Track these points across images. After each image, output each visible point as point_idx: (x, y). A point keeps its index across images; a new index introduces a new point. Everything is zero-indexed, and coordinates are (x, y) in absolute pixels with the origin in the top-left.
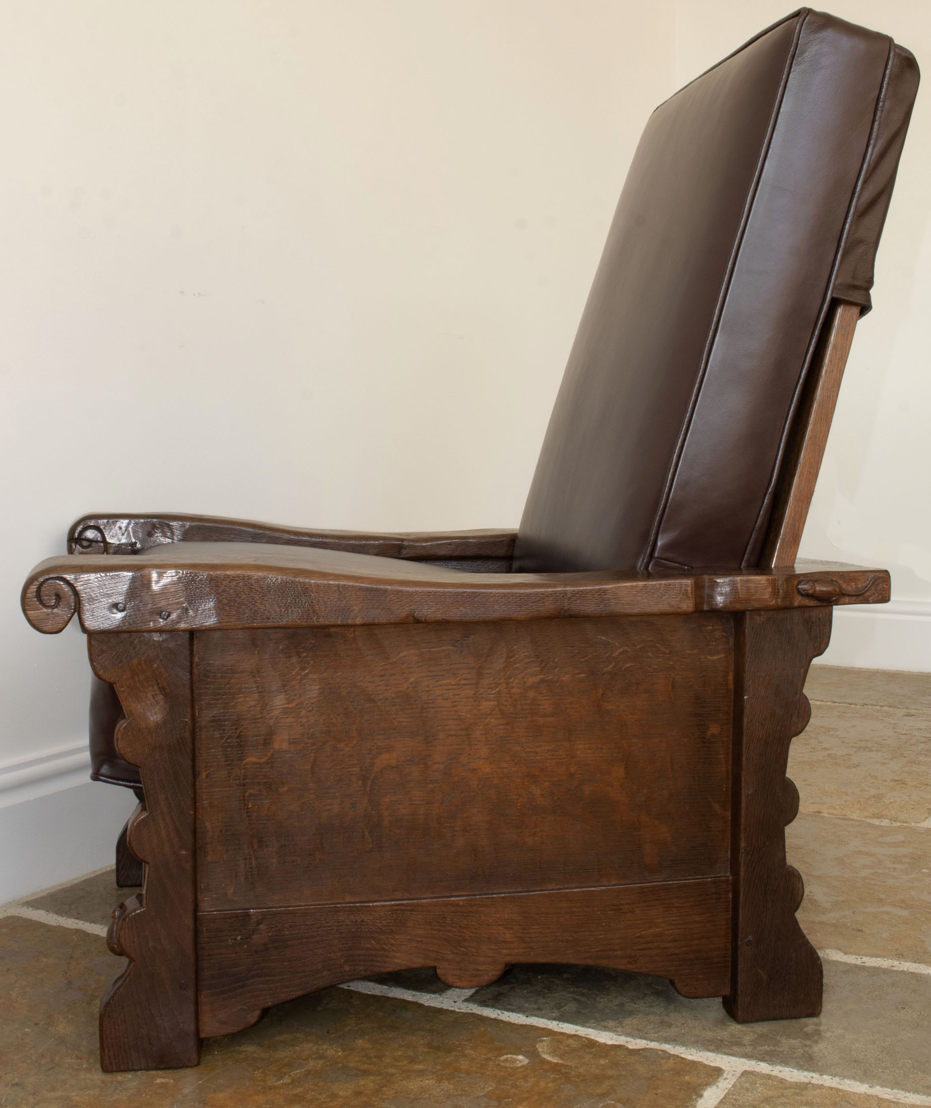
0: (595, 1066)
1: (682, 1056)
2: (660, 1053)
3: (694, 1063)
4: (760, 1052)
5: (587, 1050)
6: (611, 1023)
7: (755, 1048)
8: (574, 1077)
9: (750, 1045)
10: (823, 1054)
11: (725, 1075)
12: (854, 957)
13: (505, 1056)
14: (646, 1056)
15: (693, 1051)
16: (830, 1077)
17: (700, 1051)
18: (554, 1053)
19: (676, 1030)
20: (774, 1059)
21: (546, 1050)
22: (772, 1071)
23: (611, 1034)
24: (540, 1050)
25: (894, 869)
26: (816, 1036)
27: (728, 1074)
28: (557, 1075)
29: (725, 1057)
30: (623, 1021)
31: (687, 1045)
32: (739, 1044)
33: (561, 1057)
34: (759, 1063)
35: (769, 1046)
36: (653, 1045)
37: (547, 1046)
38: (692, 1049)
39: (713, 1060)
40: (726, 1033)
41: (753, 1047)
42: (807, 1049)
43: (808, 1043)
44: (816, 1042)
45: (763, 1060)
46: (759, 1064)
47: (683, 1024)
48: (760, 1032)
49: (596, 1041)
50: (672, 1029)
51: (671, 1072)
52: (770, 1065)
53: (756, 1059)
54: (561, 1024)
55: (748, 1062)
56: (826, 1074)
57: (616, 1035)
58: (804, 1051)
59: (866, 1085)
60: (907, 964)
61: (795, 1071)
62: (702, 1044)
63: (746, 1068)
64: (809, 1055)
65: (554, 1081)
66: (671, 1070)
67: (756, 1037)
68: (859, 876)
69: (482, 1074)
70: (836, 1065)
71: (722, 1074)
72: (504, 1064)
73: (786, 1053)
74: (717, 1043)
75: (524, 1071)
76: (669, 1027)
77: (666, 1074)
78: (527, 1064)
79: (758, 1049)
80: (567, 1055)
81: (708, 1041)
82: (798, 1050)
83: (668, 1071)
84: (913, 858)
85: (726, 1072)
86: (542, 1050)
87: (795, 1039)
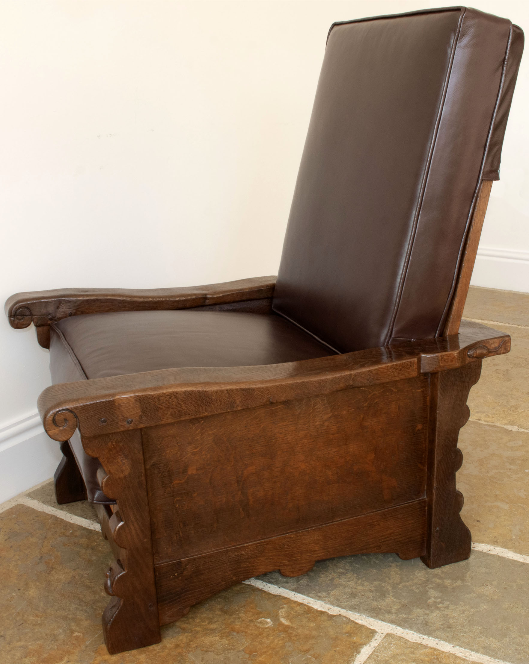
0: (307, 628)
1: (356, 621)
2: (344, 619)
3: (362, 626)
5: (306, 615)
6: (323, 594)
7: (398, 615)
9: (396, 613)
10: (434, 621)
13: (261, 619)
14: (336, 621)
16: (434, 639)
17: (367, 617)
18: (287, 617)
19: (358, 600)
20: (406, 625)
22: (403, 633)
23: (322, 602)
24: (280, 614)
25: (510, 469)
26: (433, 607)
27: (378, 635)
28: (285, 635)
29: (379, 622)
30: (330, 592)
31: (361, 612)
32: (389, 612)
33: (290, 620)
34: (397, 627)
35: (406, 614)
36: (343, 612)
37: (285, 611)
38: (363, 616)
39: (373, 625)
40: (384, 603)
41: (396, 615)
42: (425, 617)
43: (427, 612)
44: (432, 612)
45: (399, 625)
46: (397, 628)
47: (363, 595)
48: (403, 603)
49: (312, 607)
50: (356, 600)
51: (347, 634)
52: (402, 628)
53: (396, 624)
54: (296, 594)
55: (391, 626)
56: (431, 637)
57: (325, 603)
58: (424, 619)
59: (451, 646)
60: (498, 548)
61: (415, 633)
62: (369, 612)
63: (390, 631)
64: (426, 622)
65: (282, 640)
66: (347, 633)
67: (400, 606)
68: (489, 475)
69: (246, 632)
70: (439, 630)
71: (375, 636)
72: (259, 625)
73: (413, 619)
74: (378, 610)
75: (268, 631)
76: (355, 597)
77: (344, 635)
78: (271, 626)
79: (399, 617)
80: (294, 619)
81: (373, 608)
82: (421, 617)
83: (346, 633)
84: (523, 460)
85: (378, 634)
86: (281, 614)
87: (421, 609)
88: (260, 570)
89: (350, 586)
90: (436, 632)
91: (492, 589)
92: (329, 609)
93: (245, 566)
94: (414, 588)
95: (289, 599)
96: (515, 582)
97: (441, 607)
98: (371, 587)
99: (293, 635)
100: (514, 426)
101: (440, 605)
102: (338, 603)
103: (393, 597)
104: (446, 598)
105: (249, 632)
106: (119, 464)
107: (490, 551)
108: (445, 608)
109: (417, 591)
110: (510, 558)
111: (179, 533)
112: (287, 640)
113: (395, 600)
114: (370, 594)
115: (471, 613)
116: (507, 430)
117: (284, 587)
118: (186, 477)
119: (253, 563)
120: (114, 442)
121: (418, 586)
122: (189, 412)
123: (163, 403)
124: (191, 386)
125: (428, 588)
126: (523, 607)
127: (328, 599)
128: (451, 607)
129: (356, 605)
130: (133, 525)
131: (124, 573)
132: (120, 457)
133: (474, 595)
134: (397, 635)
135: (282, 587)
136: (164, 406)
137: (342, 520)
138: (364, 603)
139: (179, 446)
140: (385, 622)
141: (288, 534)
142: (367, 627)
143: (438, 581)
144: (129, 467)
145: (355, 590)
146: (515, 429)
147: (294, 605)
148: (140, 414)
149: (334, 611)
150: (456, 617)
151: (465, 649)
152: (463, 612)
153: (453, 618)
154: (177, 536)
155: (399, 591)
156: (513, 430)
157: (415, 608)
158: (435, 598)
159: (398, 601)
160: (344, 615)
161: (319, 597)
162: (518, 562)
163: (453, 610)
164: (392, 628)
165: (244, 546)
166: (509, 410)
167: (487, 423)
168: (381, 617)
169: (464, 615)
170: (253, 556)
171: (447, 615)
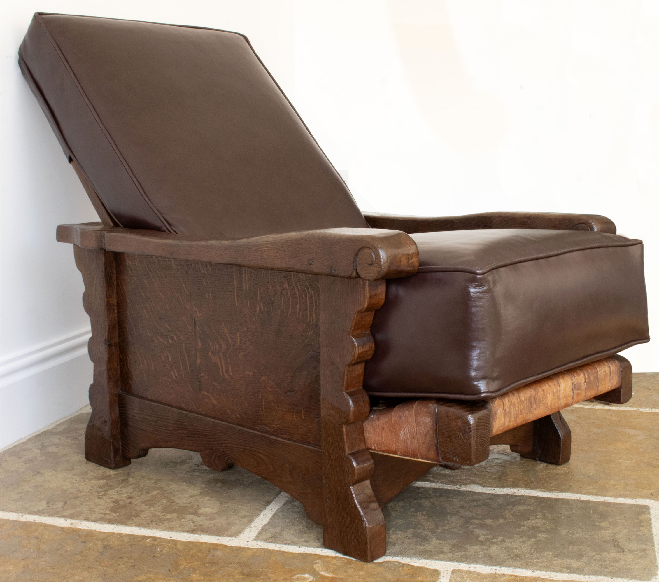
0: (358, 577)
1: (410, 564)
2: (396, 563)
3: (419, 568)
4: (457, 557)
5: (348, 566)
7: (454, 554)
9: (449, 552)
10: (497, 554)
11: (442, 574)
12: (489, 488)
13: (296, 576)
15: (415, 560)
16: (507, 568)
17: (420, 560)
18: (327, 570)
19: (399, 547)
20: (468, 560)
21: (321, 569)
22: (470, 568)
24: (317, 569)
26: (488, 543)
29: (437, 562)
31: (410, 556)
32: (442, 552)
33: (333, 572)
34: (460, 563)
35: (462, 552)
36: (390, 559)
37: (321, 566)
39: (430, 565)
40: (431, 546)
41: (452, 554)
42: (485, 551)
43: (484, 547)
44: (490, 547)
45: (461, 561)
46: (460, 565)
47: (402, 542)
48: (452, 544)
50: (397, 547)
51: (408, 576)
52: (467, 564)
53: (457, 561)
55: (453, 564)
56: (503, 567)
58: (485, 554)
59: (530, 571)
60: (523, 490)
61: (484, 566)
62: (419, 555)
63: (453, 568)
64: (489, 555)
66: (408, 575)
67: (451, 547)
70: (507, 560)
73: (473, 555)
74: (428, 553)
76: (395, 545)
77: (406, 577)
78: (313, 580)
79: (456, 555)
80: (336, 571)
81: (422, 552)
82: (481, 552)
83: (406, 575)
85: (442, 572)
87: (476, 545)
90: (506, 562)
91: (540, 522)
94: (455, 530)
95: (318, 555)
97: (497, 542)
98: (406, 535)
101: (495, 540)
103: (437, 540)
104: (496, 534)
107: (515, 493)
108: (501, 542)
109: (460, 532)
110: (541, 496)
113: (442, 542)
114: (410, 541)
115: (533, 543)
121: (458, 528)
125: (472, 528)
126: (583, 532)
128: (508, 540)
129: (399, 551)
133: (525, 528)
134: (465, 570)
135: (302, 546)
138: (408, 548)
140: (444, 561)
142: (426, 568)
147: (329, 559)
150: (518, 547)
151: (547, 572)
152: (524, 542)
153: (516, 549)
155: (440, 534)
157: (468, 546)
158: (485, 535)
159: (445, 542)
160: (394, 561)
162: (552, 498)
163: (511, 542)
164: (455, 565)
168: (436, 558)
169: (526, 545)
171: (508, 547)
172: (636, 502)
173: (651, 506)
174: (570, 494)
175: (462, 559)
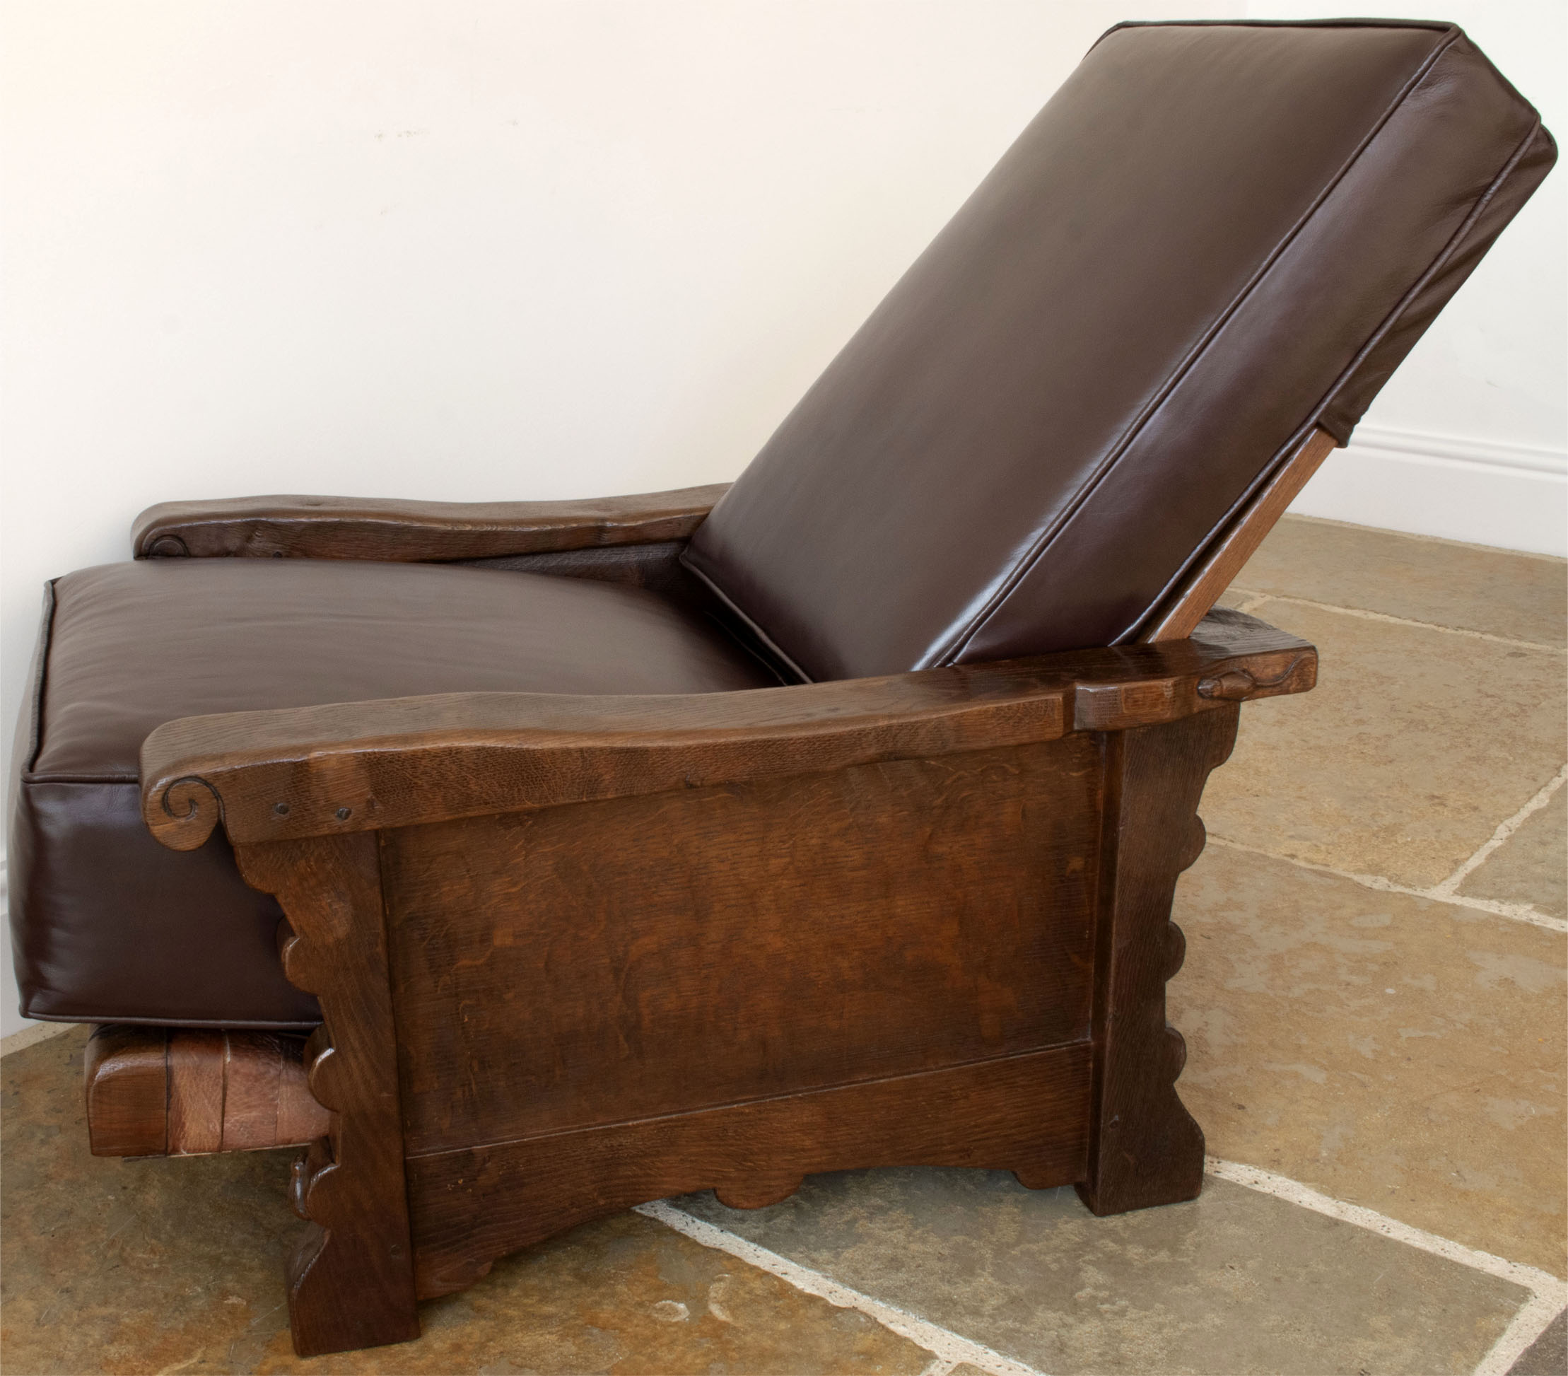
0: (769, 1332)
1: (892, 1327)
2: (862, 1319)
3: (902, 1340)
4: (998, 1330)
5: (772, 1301)
6: (825, 1255)
7: (995, 1321)
8: (734, 1350)
9: (991, 1316)
10: (1082, 1343)
11: (933, 1366)
13: (664, 1302)
14: (841, 1323)
15: (910, 1317)
17: (920, 1319)
18: (726, 1304)
19: (905, 1276)
20: (1010, 1347)
21: (718, 1295)
22: (999, 1366)
23: (817, 1274)
24: (712, 1294)
25: (1348, 984)
26: (1087, 1309)
27: (938, 1366)
28: (713, 1344)
29: (948, 1333)
30: (842, 1252)
31: (907, 1306)
32: (976, 1313)
33: (733, 1310)
34: (988, 1350)
35: (1015, 1319)
36: (865, 1302)
37: (725, 1288)
38: (911, 1314)
39: (929, 1339)
40: (968, 1289)
41: (991, 1321)
42: (1063, 1331)
43: (1070, 1319)
44: (1082, 1321)
45: (994, 1346)
46: (987, 1353)
47: (919, 1266)
48: (1014, 1293)
49: (791, 1285)
50: (900, 1274)
51: (862, 1357)
52: (1001, 1354)
53: (986, 1343)
54: (760, 1248)
55: (974, 1346)
57: (823, 1276)
58: (1057, 1336)
60: (1280, 1179)
61: (1030, 1369)
62: (926, 1307)
63: (967, 1359)
64: (1062, 1345)
65: (705, 1355)
66: (862, 1353)
67: (1004, 1301)
68: (1291, 995)
69: (622, 1331)
70: (1090, 1366)
71: (929, 1366)
72: (656, 1315)
73: (1032, 1335)
74: (948, 1306)
75: (676, 1332)
76: (898, 1270)
77: (854, 1358)
78: (684, 1320)
79: (997, 1325)
80: (742, 1308)
81: (938, 1300)
82: (1052, 1332)
83: (859, 1353)
84: (1385, 964)
85: (937, 1362)
86: (715, 1295)
87: (1056, 1311)
88: (665, 1186)
89: (892, 1241)
90: (1083, 1371)
91: (1243, 1279)
92: (830, 1293)
93: (630, 1173)
94: (1048, 1258)
95: (739, 1259)
96: (1307, 1266)
97: (1106, 1312)
98: (943, 1248)
99: (734, 1347)
100: (1379, 877)
101: (1106, 1307)
102: (855, 1279)
103: (992, 1276)
104: (1121, 1290)
105: (630, 1330)
106: (324, 913)
107: (1256, 1183)
108: (1116, 1314)
109: (1054, 1267)
110: (1305, 1205)
111: (470, 1084)
112: (716, 1357)
113: (996, 1284)
114: (938, 1266)
115: (1178, 1333)
116: (1358, 885)
117: (733, 1231)
118: (488, 953)
119: (650, 1169)
120: (312, 859)
121: (1058, 1254)
122: (487, 798)
123: (425, 773)
124: (493, 737)
125: (1084, 1262)
126: (1313, 1330)
127: (834, 1267)
128: (1133, 1313)
129: (897, 1288)
130: (356, 1057)
131: (333, 1168)
132: (325, 895)
133: (1196, 1288)
134: (985, 1369)
135: (729, 1229)
136: (427, 782)
137: (873, 1079)
138: (918, 1284)
139: (471, 877)
140: (961, 1335)
141: (735, 1106)
142: (914, 1343)
143: (1111, 1246)
144: (347, 920)
145: (903, 1252)
146: (1380, 883)
147: (750, 1276)
148: (369, 797)
149: (841, 1298)
150: (1139, 1338)
152: (1160, 1327)
153: (1132, 1341)
154: (464, 1092)
155: (1009, 1263)
156: (1376, 886)
157: (1041, 1308)
158: (1096, 1286)
159: (1003, 1287)
160: (865, 1310)
161: (813, 1261)
163: (1134, 1321)
164: (974, 1353)
165: (628, 1127)
166: (1374, 835)
167: (1310, 866)
168: (954, 1323)
169: (1160, 1336)
170: (648, 1151)
171: (1118, 1331)
172: (1512, 1272)
173: (1537, 1294)
174: (1375, 1212)
175: (1001, 1339)
